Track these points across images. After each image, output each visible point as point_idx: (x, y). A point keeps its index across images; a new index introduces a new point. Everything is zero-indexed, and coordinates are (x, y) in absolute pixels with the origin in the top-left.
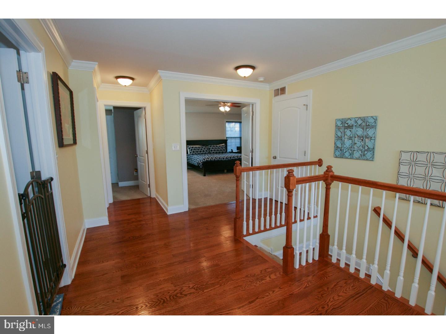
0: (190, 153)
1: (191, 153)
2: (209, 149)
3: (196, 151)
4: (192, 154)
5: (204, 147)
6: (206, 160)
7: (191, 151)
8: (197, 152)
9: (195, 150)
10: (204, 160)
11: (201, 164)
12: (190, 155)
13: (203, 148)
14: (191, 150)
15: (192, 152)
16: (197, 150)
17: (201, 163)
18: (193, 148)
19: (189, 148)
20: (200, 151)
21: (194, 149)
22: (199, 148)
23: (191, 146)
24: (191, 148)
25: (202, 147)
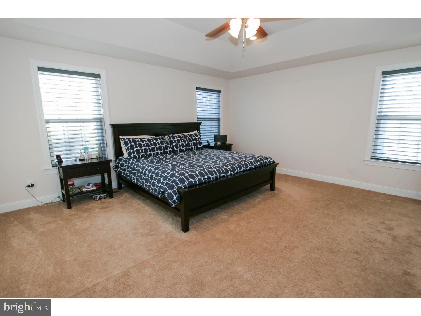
0: (130, 154)
1: (132, 156)
2: (171, 142)
3: (143, 148)
4: (135, 157)
5: (160, 139)
6: (187, 182)
7: (131, 150)
8: (146, 151)
9: (140, 146)
10: (181, 185)
11: (175, 198)
12: (130, 159)
13: (159, 141)
14: (132, 147)
15: (133, 152)
16: (144, 146)
17: (174, 192)
18: (134, 141)
19: (126, 144)
20: (153, 150)
21: (137, 143)
22: (149, 141)
23: (131, 138)
24: (130, 142)
25: (157, 140)
